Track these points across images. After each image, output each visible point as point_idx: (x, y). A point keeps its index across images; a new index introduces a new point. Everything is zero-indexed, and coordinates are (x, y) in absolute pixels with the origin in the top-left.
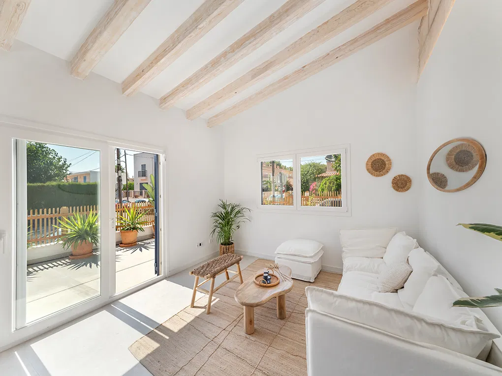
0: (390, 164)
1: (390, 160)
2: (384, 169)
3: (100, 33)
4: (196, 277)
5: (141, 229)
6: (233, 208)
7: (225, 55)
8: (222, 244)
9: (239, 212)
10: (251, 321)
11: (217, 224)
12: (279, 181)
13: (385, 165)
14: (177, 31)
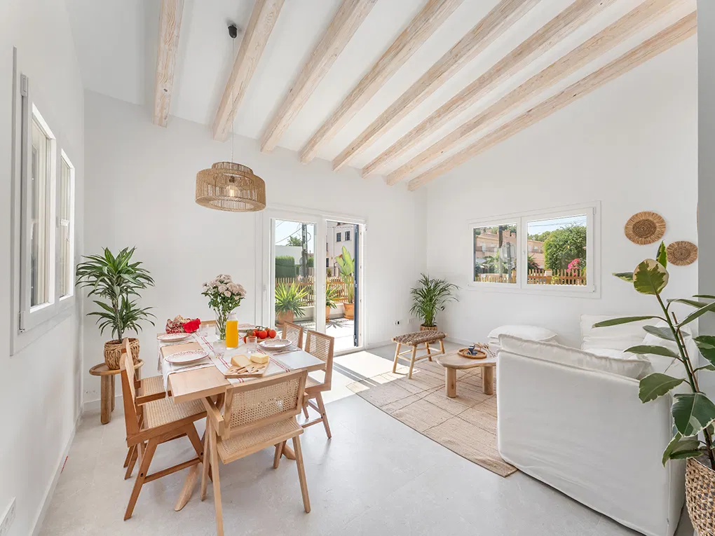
0: (664, 226)
1: (663, 221)
2: (653, 233)
3: (328, 129)
4: (398, 343)
5: (334, 307)
6: (437, 284)
7: (431, 120)
8: (422, 325)
9: (444, 289)
10: (453, 385)
11: (417, 302)
12: (506, 255)
13: (655, 228)
14: (386, 112)
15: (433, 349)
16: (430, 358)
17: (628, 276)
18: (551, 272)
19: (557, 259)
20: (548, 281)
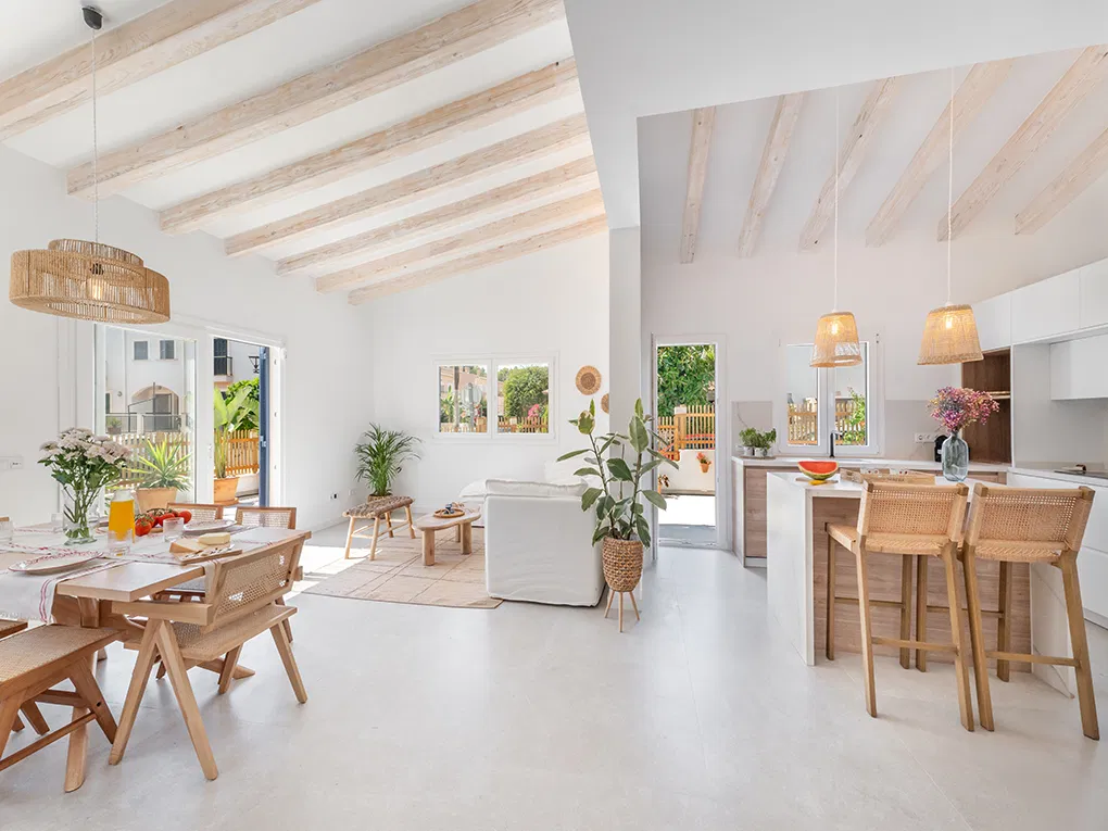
0: (599, 380)
1: (599, 376)
2: (594, 385)
4: (353, 518)
6: (392, 437)
8: (372, 495)
9: (401, 444)
10: (431, 552)
11: (364, 464)
12: (467, 399)
13: (595, 381)
15: (395, 520)
16: (391, 532)
17: (575, 422)
18: (515, 419)
19: (518, 404)
20: (513, 429)
